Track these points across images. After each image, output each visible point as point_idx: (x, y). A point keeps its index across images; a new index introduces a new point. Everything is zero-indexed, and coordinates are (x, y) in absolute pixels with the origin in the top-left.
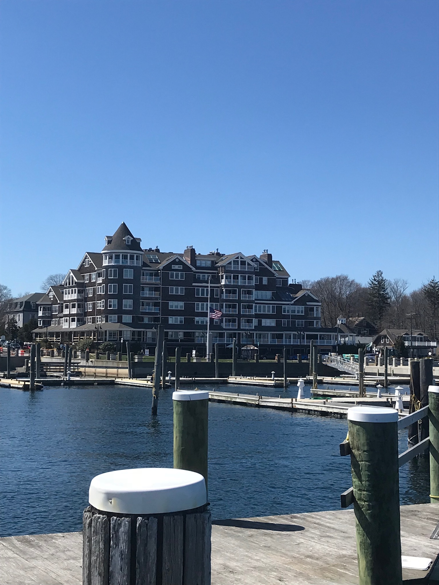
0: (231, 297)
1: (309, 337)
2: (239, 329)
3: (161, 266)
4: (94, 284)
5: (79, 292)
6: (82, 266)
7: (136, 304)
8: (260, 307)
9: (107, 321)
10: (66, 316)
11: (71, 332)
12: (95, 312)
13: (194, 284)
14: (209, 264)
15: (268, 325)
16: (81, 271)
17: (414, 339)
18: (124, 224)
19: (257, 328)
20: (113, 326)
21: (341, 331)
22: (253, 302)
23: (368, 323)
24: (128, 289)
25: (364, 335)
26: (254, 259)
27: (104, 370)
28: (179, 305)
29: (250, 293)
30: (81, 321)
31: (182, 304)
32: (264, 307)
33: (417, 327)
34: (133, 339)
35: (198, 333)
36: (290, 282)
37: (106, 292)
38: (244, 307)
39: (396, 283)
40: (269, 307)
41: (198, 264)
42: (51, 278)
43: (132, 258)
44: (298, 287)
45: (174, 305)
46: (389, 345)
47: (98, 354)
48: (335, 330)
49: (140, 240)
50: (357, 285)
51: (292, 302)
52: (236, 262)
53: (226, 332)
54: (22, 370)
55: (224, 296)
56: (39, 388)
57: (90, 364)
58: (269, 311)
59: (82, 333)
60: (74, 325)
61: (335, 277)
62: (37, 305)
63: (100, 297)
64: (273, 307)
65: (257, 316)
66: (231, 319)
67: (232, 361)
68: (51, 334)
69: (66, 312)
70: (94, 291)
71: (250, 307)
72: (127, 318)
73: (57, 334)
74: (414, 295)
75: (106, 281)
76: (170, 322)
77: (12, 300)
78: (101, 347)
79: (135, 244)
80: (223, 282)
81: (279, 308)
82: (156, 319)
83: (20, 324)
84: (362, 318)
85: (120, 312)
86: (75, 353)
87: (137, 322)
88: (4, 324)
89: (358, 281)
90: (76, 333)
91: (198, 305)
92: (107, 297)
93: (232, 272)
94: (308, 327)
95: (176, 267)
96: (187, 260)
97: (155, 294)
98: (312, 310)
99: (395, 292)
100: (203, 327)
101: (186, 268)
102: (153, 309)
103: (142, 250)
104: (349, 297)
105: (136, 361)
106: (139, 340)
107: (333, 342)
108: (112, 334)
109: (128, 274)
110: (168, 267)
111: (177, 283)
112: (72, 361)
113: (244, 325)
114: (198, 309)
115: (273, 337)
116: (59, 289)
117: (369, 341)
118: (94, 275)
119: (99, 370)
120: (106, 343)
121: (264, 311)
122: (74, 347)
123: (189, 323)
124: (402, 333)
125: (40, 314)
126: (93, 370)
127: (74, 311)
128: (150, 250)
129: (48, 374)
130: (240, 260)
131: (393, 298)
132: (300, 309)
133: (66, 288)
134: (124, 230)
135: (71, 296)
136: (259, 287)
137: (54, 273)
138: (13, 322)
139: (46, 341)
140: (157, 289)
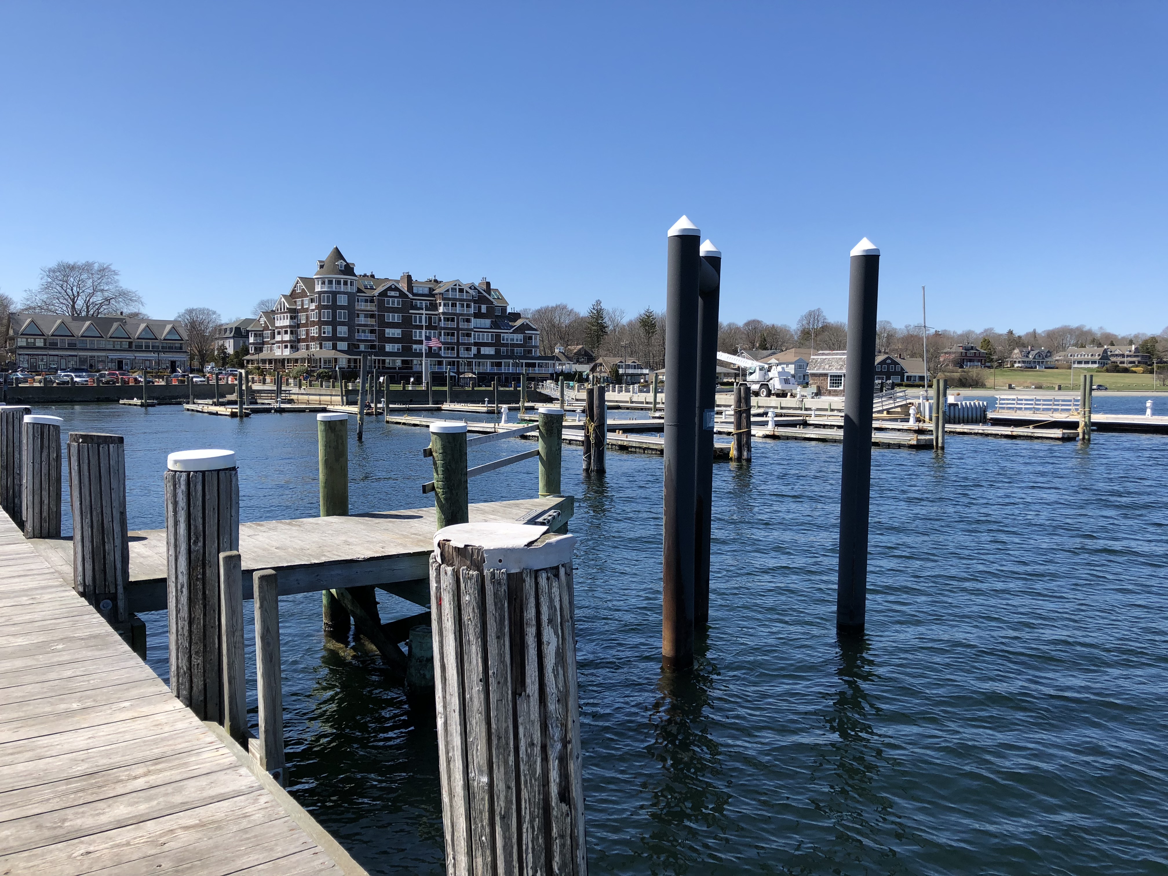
0: (450, 324)
1: (528, 365)
2: (458, 356)
3: (376, 293)
4: (307, 310)
5: (291, 318)
6: (294, 291)
7: (351, 331)
8: (479, 335)
9: (321, 348)
10: (278, 342)
11: (284, 359)
12: (309, 338)
13: (411, 311)
14: (426, 291)
15: (487, 353)
16: (293, 296)
17: (628, 367)
18: (337, 248)
19: (476, 356)
20: (328, 353)
21: (558, 359)
22: (471, 330)
23: (586, 351)
24: (342, 315)
25: (581, 363)
26: (473, 287)
27: (317, 398)
28: (396, 333)
29: (468, 321)
30: (294, 348)
31: (399, 331)
32: (483, 335)
33: (631, 355)
34: (349, 367)
35: (416, 360)
36: (509, 310)
37: (320, 318)
38: (463, 335)
39: (614, 312)
40: (488, 336)
41: (415, 291)
42: (263, 303)
43: (346, 283)
44: (516, 316)
45: (391, 332)
46: (605, 372)
47: (310, 381)
48: (553, 358)
49: (354, 264)
50: (576, 314)
51: (511, 331)
52: (454, 290)
53: (444, 360)
54: (233, 397)
55: (442, 324)
56: (247, 415)
57: (303, 391)
58: (488, 339)
59: (296, 361)
60: (287, 352)
61: (554, 305)
62: (248, 332)
63: (313, 324)
64: (492, 336)
65: (476, 344)
66: (450, 347)
67: (446, 388)
68: (264, 361)
69: (278, 338)
70: (307, 318)
71: (469, 335)
72: (343, 345)
73: (270, 361)
74: (630, 324)
75: (320, 307)
76: (387, 349)
77: (222, 325)
78: (315, 374)
79: (348, 269)
80: (441, 310)
81: (498, 336)
82: (373, 347)
83: (230, 351)
84: (581, 346)
85: (334, 338)
86: (287, 380)
87: (352, 349)
88: (213, 350)
89: (576, 310)
90: (289, 361)
91: (416, 332)
92: (321, 323)
93: (449, 299)
94: (527, 354)
95: (393, 293)
96: (403, 287)
97: (371, 321)
98: (530, 338)
99: (613, 321)
100: (420, 355)
101: (402, 295)
102: (370, 337)
103: (356, 276)
104: (569, 326)
105: (350, 388)
106: (355, 367)
107: (551, 371)
108: (327, 361)
109: (343, 300)
110: (383, 294)
111: (394, 310)
112: (283, 388)
113: (463, 353)
114: (416, 336)
115: (492, 364)
116: (270, 315)
117: (585, 369)
118: (306, 300)
119: (311, 397)
120: (321, 370)
121: (483, 339)
122: (288, 375)
123: (407, 351)
124: (617, 360)
125: (251, 340)
126: (306, 397)
127: (287, 337)
128: (365, 275)
129: (259, 401)
130: (457, 287)
131: (611, 327)
132: (518, 338)
133: (277, 314)
134: (338, 254)
135: (283, 321)
136: (478, 315)
137: (265, 298)
138: (222, 349)
139: (259, 368)
140: (372, 316)
